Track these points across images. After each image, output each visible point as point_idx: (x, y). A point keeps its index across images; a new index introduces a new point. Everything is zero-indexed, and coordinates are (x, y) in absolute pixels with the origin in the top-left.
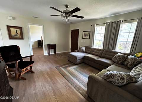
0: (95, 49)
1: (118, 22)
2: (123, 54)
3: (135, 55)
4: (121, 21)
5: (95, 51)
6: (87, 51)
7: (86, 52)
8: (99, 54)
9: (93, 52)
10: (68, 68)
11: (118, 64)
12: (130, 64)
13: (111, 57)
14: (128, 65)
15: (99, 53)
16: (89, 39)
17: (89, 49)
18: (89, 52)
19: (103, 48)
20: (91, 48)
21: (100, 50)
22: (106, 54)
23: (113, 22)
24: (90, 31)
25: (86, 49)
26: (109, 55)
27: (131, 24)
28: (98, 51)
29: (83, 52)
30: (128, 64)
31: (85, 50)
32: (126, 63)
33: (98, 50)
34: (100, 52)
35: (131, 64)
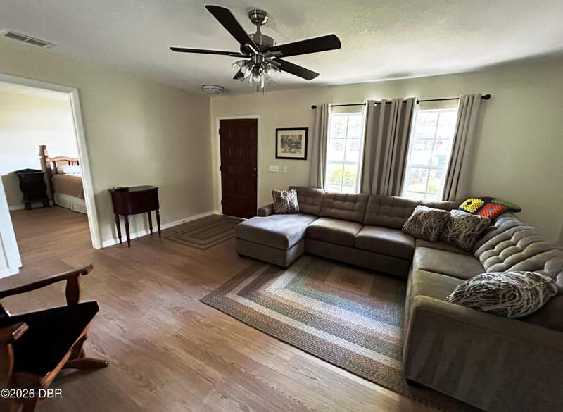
0: (335, 197)
1: (405, 102)
2: (429, 205)
3: (461, 206)
4: (413, 99)
5: (337, 202)
6: (309, 208)
7: (302, 212)
8: (354, 214)
9: (332, 207)
10: (261, 291)
11: (429, 241)
12: (465, 237)
13: (399, 219)
14: (460, 241)
15: (353, 211)
16: (305, 158)
17: (310, 200)
18: (316, 209)
19: (361, 191)
20: (318, 194)
21: (353, 199)
22: (378, 213)
23: (389, 103)
24: (306, 129)
25: (302, 199)
26: (389, 215)
27: (437, 114)
28: (346, 203)
29: (291, 211)
30: (458, 236)
31: (299, 202)
32: (450, 234)
33: (345, 198)
34: (357, 205)
35: (469, 236)
